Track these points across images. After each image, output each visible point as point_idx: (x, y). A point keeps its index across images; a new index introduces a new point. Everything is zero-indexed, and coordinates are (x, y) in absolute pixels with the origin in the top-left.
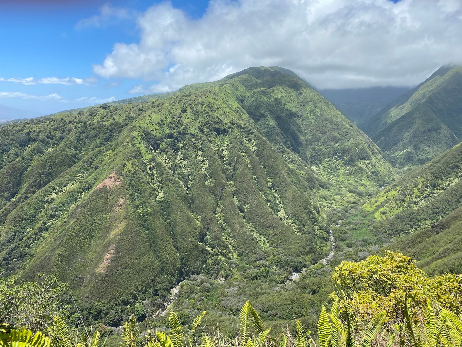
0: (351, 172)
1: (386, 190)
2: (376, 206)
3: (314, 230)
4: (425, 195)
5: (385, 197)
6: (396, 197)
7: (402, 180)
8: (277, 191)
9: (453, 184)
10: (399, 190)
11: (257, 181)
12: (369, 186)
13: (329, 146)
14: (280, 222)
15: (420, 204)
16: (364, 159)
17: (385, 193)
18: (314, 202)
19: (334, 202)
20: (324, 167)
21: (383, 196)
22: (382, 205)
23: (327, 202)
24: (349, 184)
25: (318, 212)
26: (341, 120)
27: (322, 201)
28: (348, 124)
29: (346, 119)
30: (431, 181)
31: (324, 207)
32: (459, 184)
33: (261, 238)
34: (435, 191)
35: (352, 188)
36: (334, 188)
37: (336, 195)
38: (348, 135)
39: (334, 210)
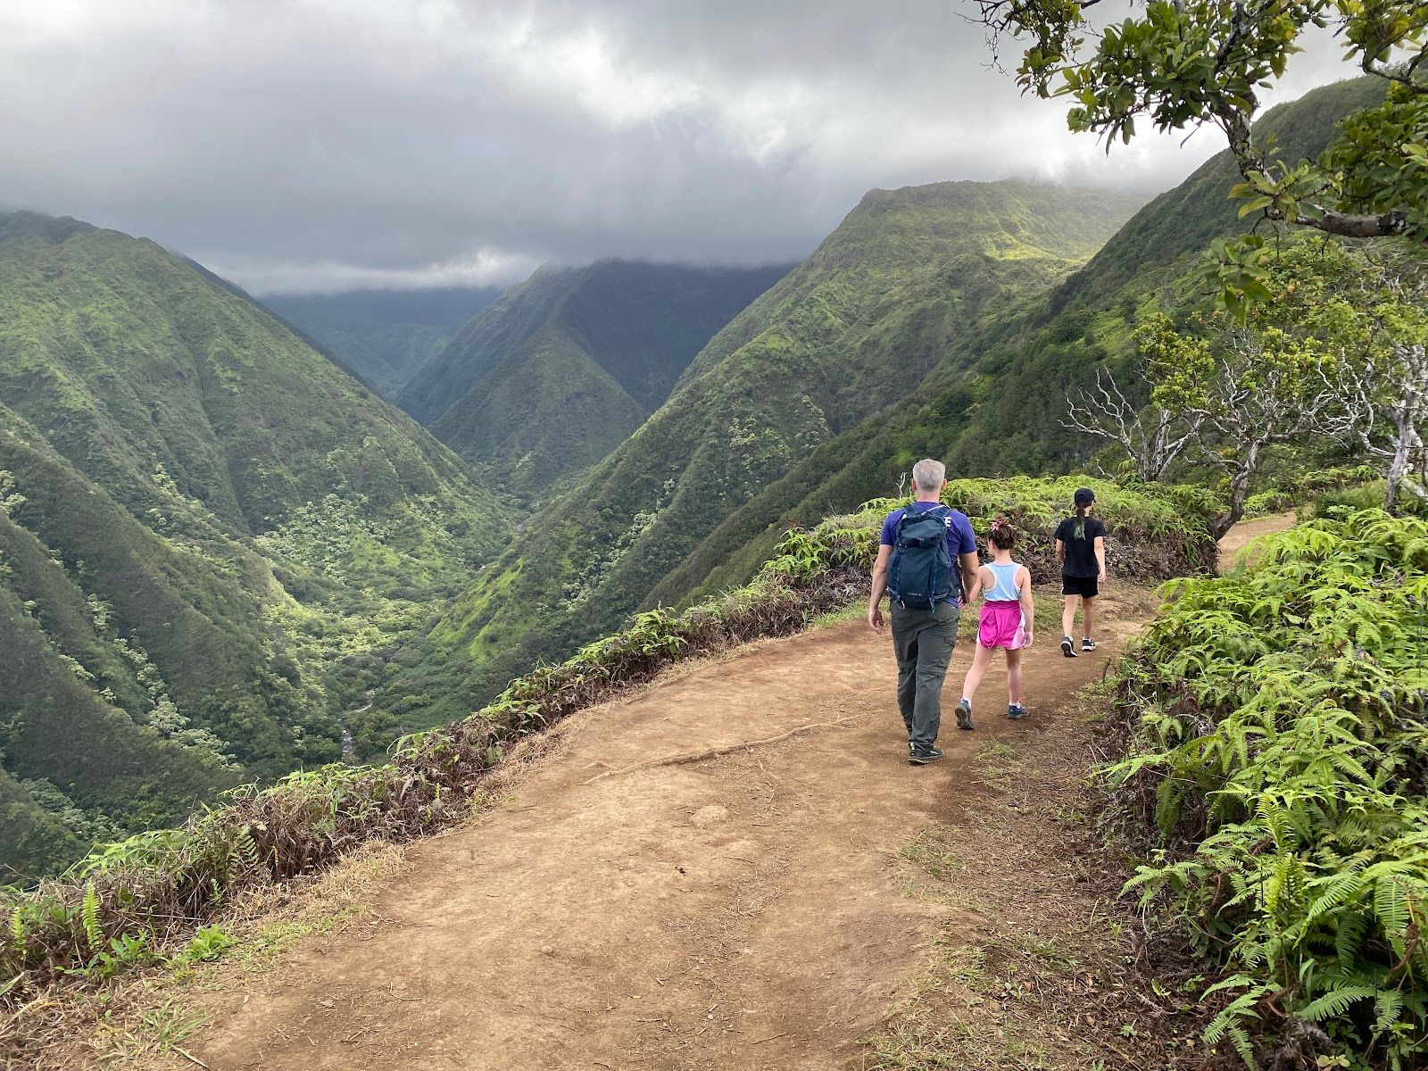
0: (386, 537)
1: (490, 572)
2: (469, 625)
3: (291, 741)
4: (590, 569)
5: (490, 593)
6: (518, 587)
7: (529, 539)
8: (136, 640)
9: (647, 528)
10: (524, 567)
11: (44, 617)
12: (443, 569)
13: (303, 465)
14: (162, 744)
15: (582, 594)
16: (414, 489)
17: (489, 581)
18: (277, 649)
19: (343, 638)
20: (299, 532)
21: (484, 593)
22: (485, 619)
23: (321, 641)
24: (384, 573)
25: (293, 678)
26: (327, 379)
27: (306, 643)
28: (353, 391)
29: (342, 376)
30: (596, 529)
31: (314, 657)
32: (659, 525)
33: (91, 819)
34: (611, 554)
35: (393, 585)
36: (339, 594)
37: (348, 615)
38: (355, 423)
39: (347, 662)
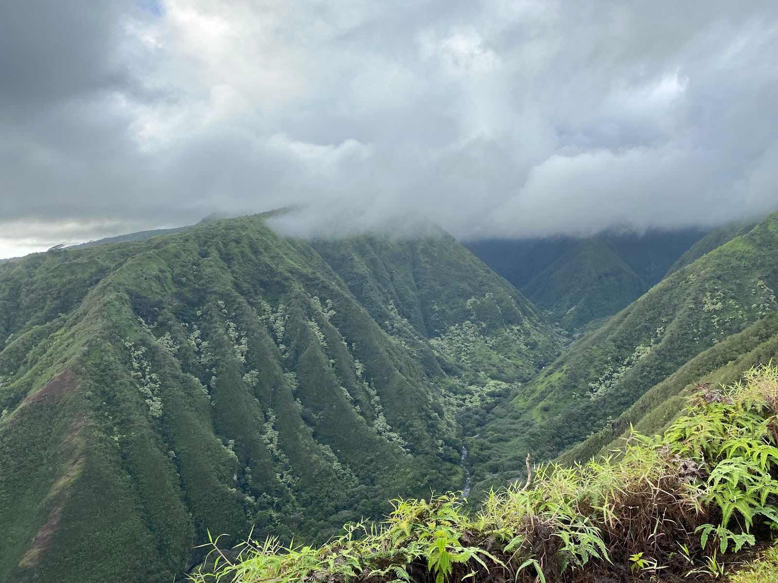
0: (493, 346)
1: (547, 371)
2: (533, 399)
3: (437, 447)
4: (606, 377)
5: (546, 382)
6: (562, 381)
7: (570, 355)
8: (372, 384)
9: (643, 356)
10: (567, 370)
11: (337, 368)
12: (522, 366)
13: (456, 305)
14: (378, 437)
15: (600, 390)
16: (510, 322)
17: (546, 376)
18: (434, 397)
19: (468, 396)
20: (451, 339)
21: (543, 382)
22: (542, 397)
23: (456, 397)
24: (490, 364)
25: (441, 415)
26: (471, 263)
27: (449, 396)
28: (483, 269)
29: (478, 262)
30: (612, 353)
31: (452, 405)
32: (652, 355)
33: (344, 469)
34: (619, 369)
35: (494, 370)
36: (467, 373)
37: (470, 384)
38: (483, 285)
39: (468, 409)
